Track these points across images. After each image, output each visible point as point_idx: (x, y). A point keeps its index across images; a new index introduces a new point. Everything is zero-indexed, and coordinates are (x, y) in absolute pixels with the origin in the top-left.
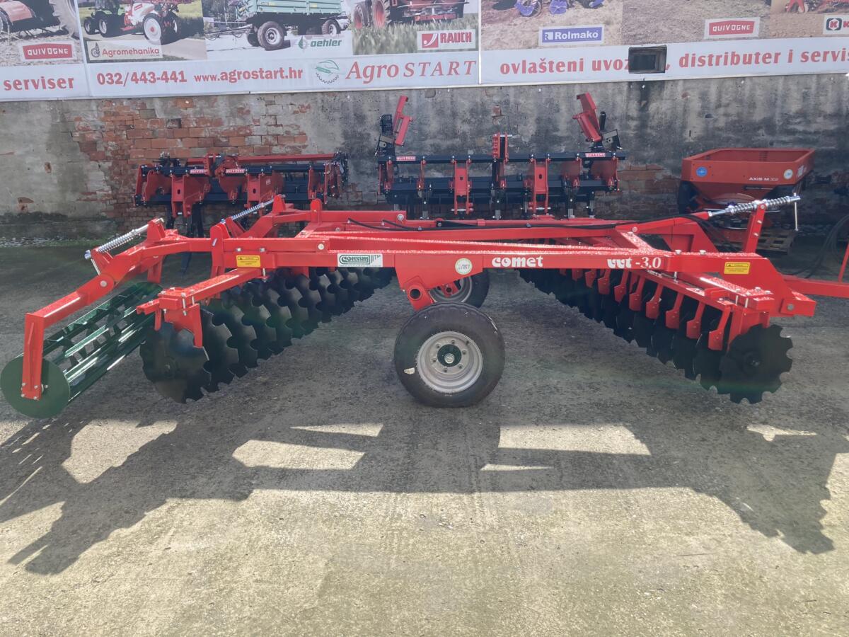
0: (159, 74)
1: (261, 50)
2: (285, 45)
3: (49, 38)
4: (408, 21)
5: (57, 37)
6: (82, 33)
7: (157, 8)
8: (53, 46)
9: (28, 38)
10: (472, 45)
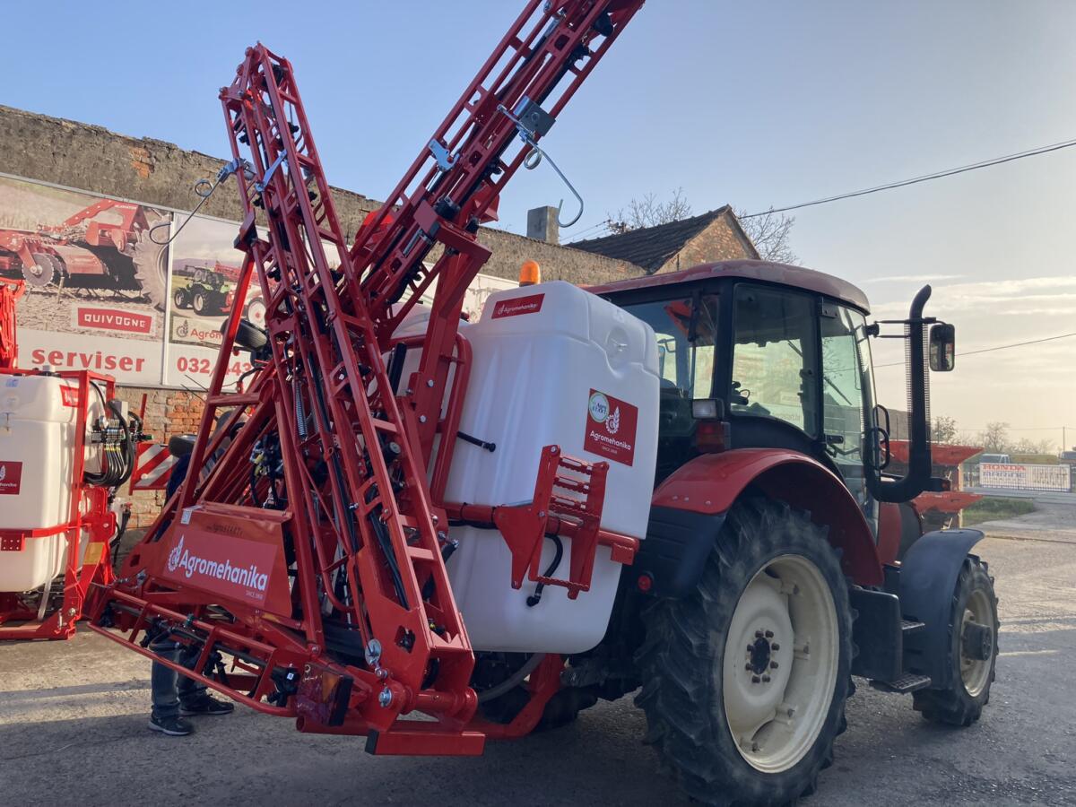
3: (123, 304)
5: (135, 304)
6: (170, 305)
8: (125, 315)
9: (89, 298)
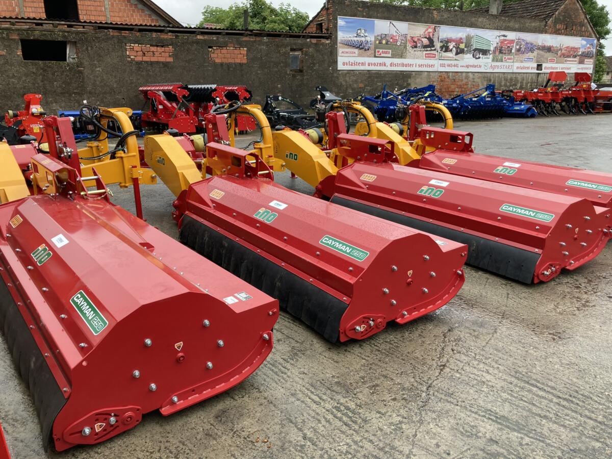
0: (453, 65)
1: (474, 59)
2: (479, 58)
3: (432, 51)
4: (502, 53)
6: (439, 51)
7: (456, 45)
8: (432, 54)
9: (427, 51)
10: (512, 61)
